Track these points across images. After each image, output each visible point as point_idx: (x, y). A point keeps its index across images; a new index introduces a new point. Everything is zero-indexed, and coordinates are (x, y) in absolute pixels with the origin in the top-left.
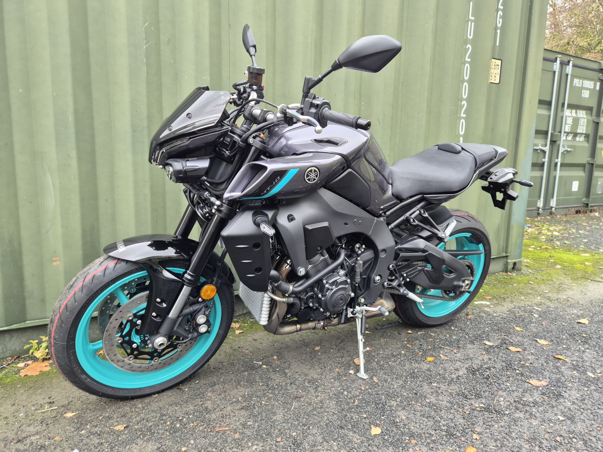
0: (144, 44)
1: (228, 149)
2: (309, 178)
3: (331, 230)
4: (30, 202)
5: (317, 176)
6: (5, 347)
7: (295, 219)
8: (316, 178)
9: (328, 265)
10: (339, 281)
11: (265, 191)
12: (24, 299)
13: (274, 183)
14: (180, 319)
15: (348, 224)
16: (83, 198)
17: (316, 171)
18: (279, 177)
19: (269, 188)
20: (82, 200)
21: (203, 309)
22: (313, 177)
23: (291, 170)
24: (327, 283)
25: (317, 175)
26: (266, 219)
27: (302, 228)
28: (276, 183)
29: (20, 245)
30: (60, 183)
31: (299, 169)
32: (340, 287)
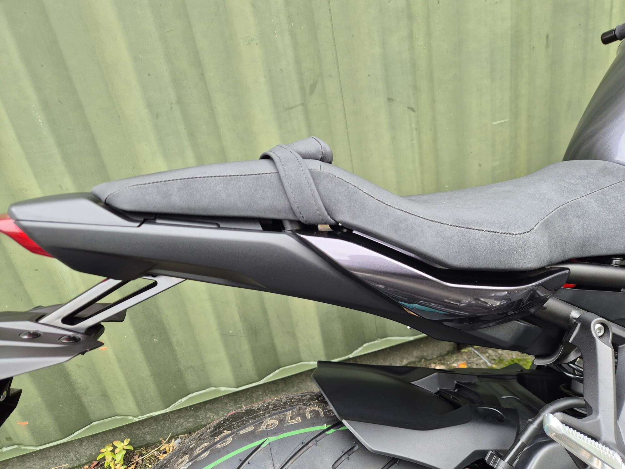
6: (78, 453)
12: (78, 398)
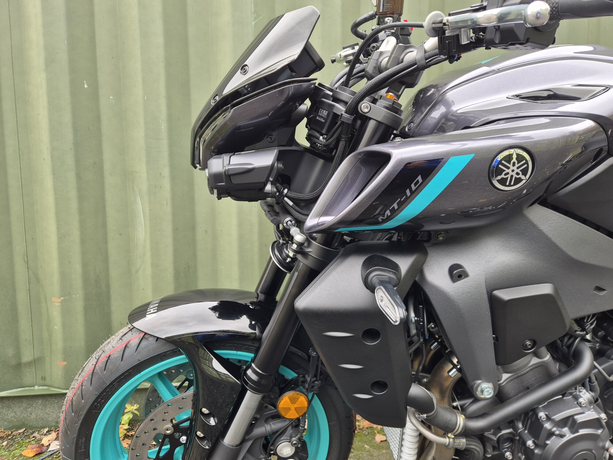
0: (253, 19)
1: (324, 132)
2: (503, 176)
3: (560, 304)
4: (120, 234)
5: (525, 172)
7: (467, 275)
8: (523, 177)
9: (550, 378)
10: (580, 419)
11: (388, 213)
13: (408, 192)
14: (248, 444)
15: (604, 290)
16: (177, 229)
17: (523, 158)
18: (419, 178)
19: (395, 205)
20: (176, 230)
21: (290, 431)
22: (514, 174)
23: (452, 159)
24: (548, 418)
25: (527, 168)
26: (393, 276)
27: (485, 297)
28: (412, 192)
29: (108, 286)
30: (150, 210)
31: (473, 155)
32: (582, 432)
